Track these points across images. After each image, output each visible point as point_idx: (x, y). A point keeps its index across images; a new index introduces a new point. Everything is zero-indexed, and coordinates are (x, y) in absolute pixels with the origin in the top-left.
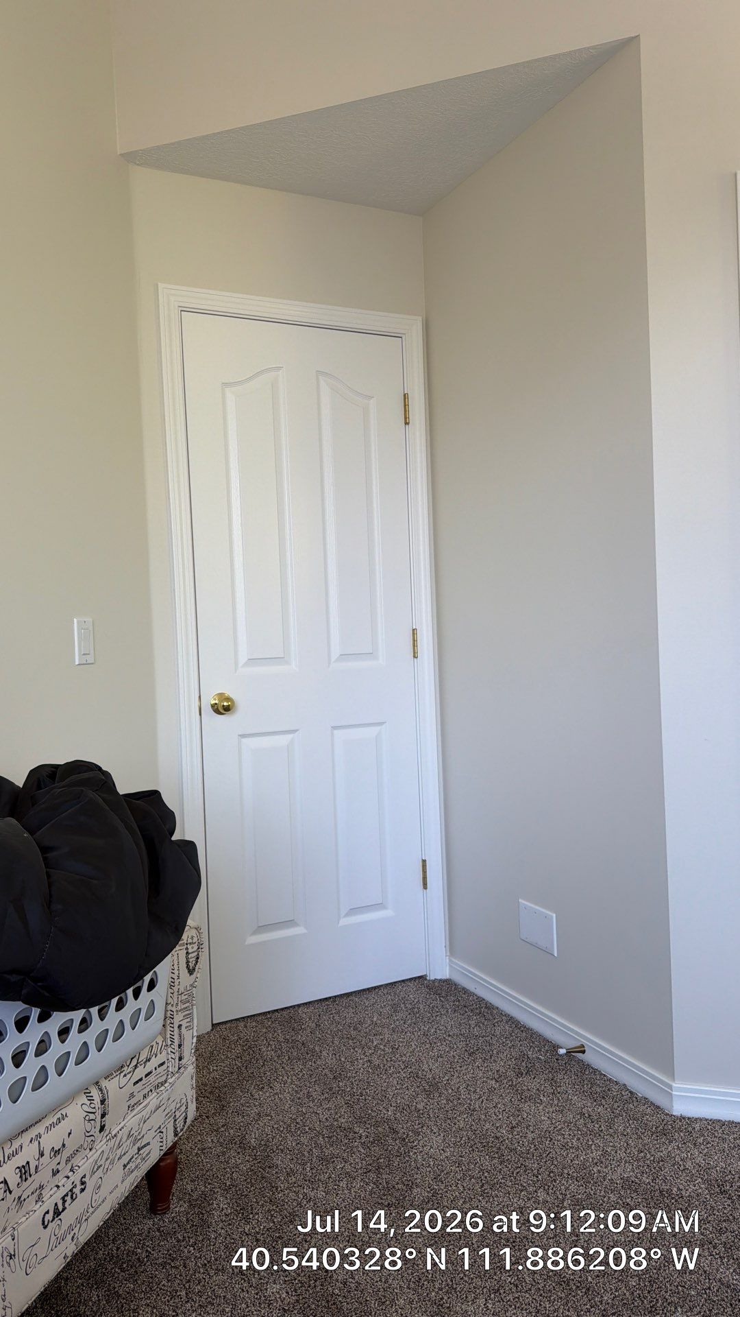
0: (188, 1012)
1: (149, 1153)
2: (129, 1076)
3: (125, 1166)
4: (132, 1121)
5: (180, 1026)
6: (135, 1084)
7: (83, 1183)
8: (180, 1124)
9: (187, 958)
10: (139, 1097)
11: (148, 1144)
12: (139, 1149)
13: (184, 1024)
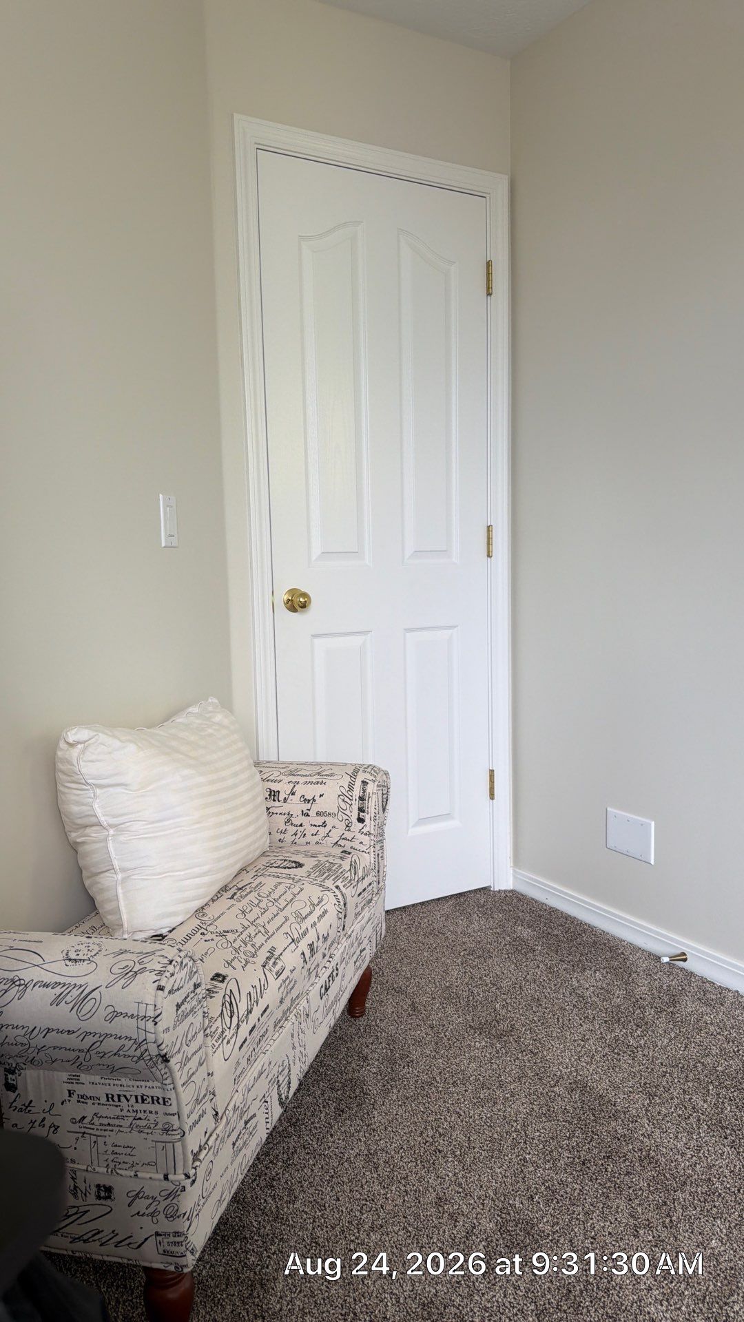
0: (382, 844)
1: (365, 957)
2: (355, 888)
3: (355, 963)
4: (357, 927)
5: (378, 855)
6: (359, 895)
7: (337, 969)
8: (379, 939)
9: (383, 798)
10: (359, 909)
11: (364, 949)
12: (361, 951)
13: (380, 853)
